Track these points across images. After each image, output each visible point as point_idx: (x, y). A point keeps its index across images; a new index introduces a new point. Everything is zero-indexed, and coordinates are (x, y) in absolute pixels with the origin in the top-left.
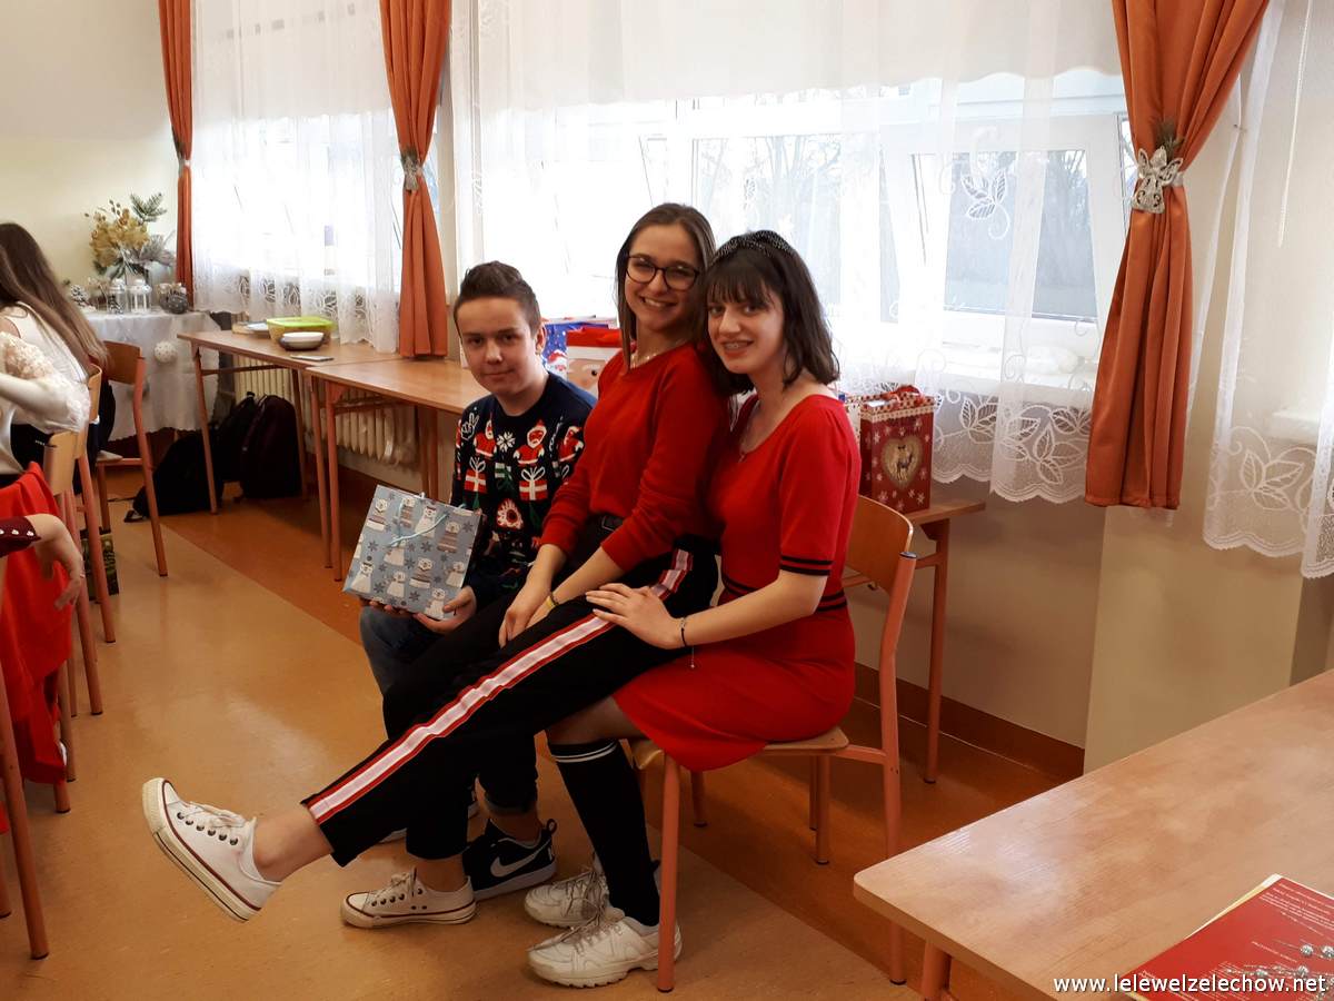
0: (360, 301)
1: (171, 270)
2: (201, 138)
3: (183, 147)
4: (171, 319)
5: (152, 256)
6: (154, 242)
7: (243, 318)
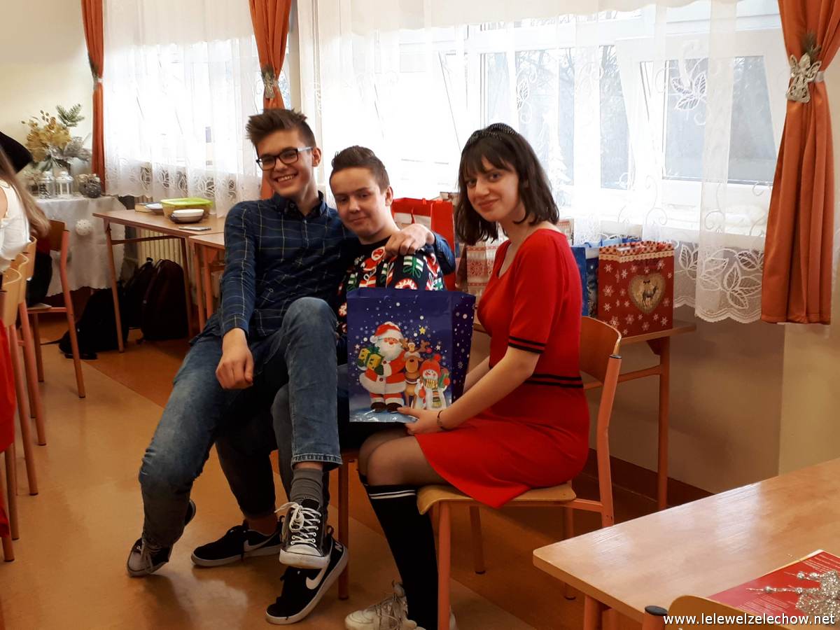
0: (232, 185)
1: (88, 164)
2: (110, 61)
3: (97, 68)
4: (88, 202)
5: (73, 152)
6: (74, 142)
7: (143, 200)
